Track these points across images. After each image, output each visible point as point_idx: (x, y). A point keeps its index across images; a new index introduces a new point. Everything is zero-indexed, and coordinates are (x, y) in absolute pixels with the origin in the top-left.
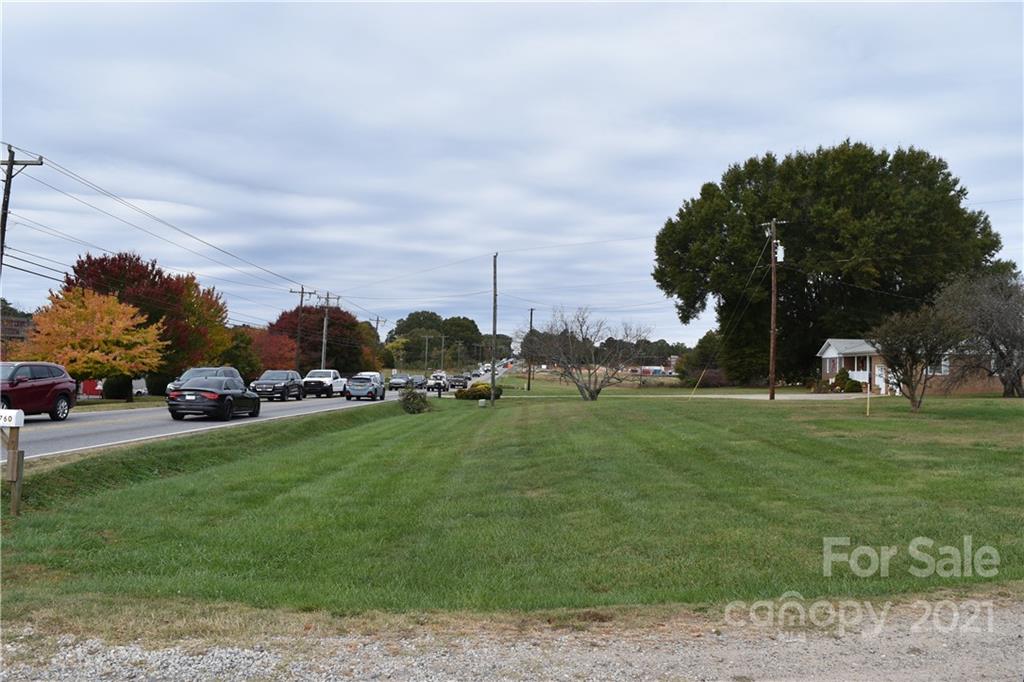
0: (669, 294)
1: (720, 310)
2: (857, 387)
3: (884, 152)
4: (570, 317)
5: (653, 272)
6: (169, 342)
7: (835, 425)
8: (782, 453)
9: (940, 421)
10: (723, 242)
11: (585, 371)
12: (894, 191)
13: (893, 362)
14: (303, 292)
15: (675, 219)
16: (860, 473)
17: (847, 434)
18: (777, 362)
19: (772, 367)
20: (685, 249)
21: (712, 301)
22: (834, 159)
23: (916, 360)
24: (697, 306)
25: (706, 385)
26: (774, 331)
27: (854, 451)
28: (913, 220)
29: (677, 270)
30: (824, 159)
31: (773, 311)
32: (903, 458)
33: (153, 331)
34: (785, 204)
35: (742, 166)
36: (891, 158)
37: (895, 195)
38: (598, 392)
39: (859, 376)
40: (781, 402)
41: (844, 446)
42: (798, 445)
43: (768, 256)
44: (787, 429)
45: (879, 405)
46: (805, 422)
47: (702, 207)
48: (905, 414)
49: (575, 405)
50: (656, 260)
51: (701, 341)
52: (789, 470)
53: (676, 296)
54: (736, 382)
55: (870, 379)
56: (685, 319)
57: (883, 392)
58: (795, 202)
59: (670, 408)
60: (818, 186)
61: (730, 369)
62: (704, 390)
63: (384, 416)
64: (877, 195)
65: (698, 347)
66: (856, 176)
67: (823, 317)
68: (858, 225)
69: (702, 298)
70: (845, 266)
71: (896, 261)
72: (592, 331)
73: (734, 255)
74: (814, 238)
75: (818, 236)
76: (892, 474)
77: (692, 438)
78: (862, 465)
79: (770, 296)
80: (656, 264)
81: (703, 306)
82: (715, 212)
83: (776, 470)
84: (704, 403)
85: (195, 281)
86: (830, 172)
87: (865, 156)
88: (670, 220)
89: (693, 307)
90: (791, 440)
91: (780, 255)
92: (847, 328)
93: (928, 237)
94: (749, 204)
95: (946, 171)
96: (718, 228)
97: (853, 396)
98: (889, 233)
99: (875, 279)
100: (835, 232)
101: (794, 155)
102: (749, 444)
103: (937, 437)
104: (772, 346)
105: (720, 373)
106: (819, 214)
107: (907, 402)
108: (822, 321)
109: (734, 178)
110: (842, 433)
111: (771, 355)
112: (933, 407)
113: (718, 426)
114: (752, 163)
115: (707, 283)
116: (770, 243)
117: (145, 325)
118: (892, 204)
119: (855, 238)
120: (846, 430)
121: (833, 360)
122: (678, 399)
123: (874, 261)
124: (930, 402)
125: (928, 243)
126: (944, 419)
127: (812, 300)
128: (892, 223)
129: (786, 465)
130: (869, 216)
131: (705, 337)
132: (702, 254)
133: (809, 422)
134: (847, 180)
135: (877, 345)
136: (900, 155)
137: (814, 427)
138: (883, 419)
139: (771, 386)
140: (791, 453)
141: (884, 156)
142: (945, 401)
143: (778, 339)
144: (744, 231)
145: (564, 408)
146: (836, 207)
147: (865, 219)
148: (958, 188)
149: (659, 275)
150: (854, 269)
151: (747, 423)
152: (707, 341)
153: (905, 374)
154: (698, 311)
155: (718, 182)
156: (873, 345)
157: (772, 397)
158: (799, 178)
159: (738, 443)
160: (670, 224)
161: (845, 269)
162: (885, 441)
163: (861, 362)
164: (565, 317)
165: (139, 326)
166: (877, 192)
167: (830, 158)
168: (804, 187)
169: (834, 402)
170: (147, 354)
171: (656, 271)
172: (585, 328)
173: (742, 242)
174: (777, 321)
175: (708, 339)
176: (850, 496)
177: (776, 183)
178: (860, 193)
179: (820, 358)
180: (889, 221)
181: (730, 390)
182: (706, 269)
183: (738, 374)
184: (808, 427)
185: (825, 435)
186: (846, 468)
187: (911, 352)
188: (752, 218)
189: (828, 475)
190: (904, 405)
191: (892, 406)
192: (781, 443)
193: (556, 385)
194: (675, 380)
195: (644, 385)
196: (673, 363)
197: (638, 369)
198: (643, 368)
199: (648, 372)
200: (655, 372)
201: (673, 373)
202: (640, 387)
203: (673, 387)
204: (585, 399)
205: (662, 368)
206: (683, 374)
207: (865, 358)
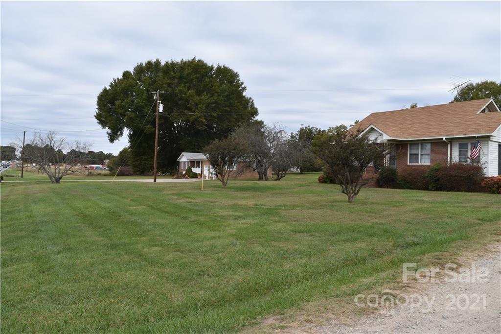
0: (104, 127)
1: (131, 136)
2: (195, 176)
3: (212, 66)
4: (44, 137)
5: (95, 115)
7: (186, 195)
8: (159, 213)
9: (236, 192)
10: (133, 101)
11: (53, 167)
12: (215, 84)
13: (214, 163)
15: (108, 88)
16: (201, 224)
17: (193, 200)
18: (158, 163)
19: (155, 166)
20: (113, 104)
21: (126, 132)
22: (188, 66)
23: (225, 163)
24: (118, 134)
25: (121, 174)
26: (157, 148)
27: (197, 211)
28: (223, 99)
29: (108, 115)
30: (184, 65)
31: (157, 137)
32: (222, 214)
34: (164, 85)
35: (144, 64)
36: (214, 69)
37: (215, 86)
38: (60, 178)
39: (196, 170)
40: (159, 183)
41: (191, 207)
42: (168, 208)
43: (155, 107)
44: (162, 199)
45: (208, 185)
46: (171, 194)
47: (123, 83)
48: (219, 189)
49: (45, 186)
50: (97, 109)
51: (121, 153)
52: (163, 224)
53: (107, 128)
54: (138, 173)
55: (201, 172)
56: (112, 140)
57: (207, 178)
58: (169, 85)
59: (99, 187)
60: (181, 78)
61: (134, 166)
62: (121, 177)
64: (207, 85)
65: (119, 155)
66: (198, 75)
67: (181, 142)
68: (198, 99)
69: (121, 130)
70: (192, 118)
71: (214, 117)
72: (57, 144)
73: (138, 109)
74: (178, 103)
75: (180, 102)
76: (218, 224)
77: (108, 205)
78: (202, 219)
79: (155, 130)
80: (97, 111)
81: (122, 134)
82: (129, 86)
83: (154, 224)
84: (119, 184)
86: (186, 72)
87: (202, 66)
88: (105, 88)
89: (116, 134)
90: (164, 205)
91: (161, 108)
92: (191, 148)
93: (229, 107)
94: (147, 83)
95: (238, 78)
96: (130, 94)
97: (194, 180)
98: (212, 104)
99: (205, 125)
100: (187, 101)
101: (170, 62)
102: (140, 208)
103: (236, 201)
104: (155, 154)
105: (129, 169)
106: (181, 91)
107: (220, 183)
108: (180, 144)
109: (140, 69)
110: (191, 200)
111: (155, 159)
112: (231, 185)
113: (124, 198)
114: (149, 63)
115: (124, 122)
116: (156, 101)
118: (214, 90)
119: (197, 105)
120: (192, 198)
121: (184, 163)
122: (107, 182)
123: (205, 116)
124: (231, 183)
125: (229, 109)
126: (237, 191)
127: (175, 134)
128: (214, 99)
129: (161, 221)
130: (203, 95)
131: (123, 151)
132: (122, 107)
133: (173, 194)
134: (194, 76)
135: (207, 155)
136: (219, 68)
137: (176, 197)
138: (210, 192)
139: (154, 175)
140: (163, 213)
141: (212, 68)
142: (236, 182)
143: (159, 152)
144: (144, 97)
145: (36, 188)
146: (189, 89)
147: (202, 96)
148: (243, 86)
149: (98, 117)
150: (196, 119)
151: (140, 195)
152: (123, 152)
153: (220, 169)
154: (119, 136)
155: (132, 71)
156: (205, 155)
157: (155, 181)
158: (172, 73)
159: (134, 207)
160: (105, 90)
161: (191, 119)
162: (212, 204)
163: (198, 163)
164: (42, 136)
166: (207, 83)
167: (186, 65)
168: (174, 78)
169: (186, 183)
171: (97, 114)
172: (53, 142)
173: (142, 102)
174: (158, 142)
175: (124, 151)
176: (197, 241)
177: (160, 74)
178: (200, 83)
179: (179, 161)
180: (212, 98)
181: (134, 177)
182: (123, 115)
183: (139, 169)
184: (173, 197)
185: (182, 201)
186: (194, 221)
187: (223, 159)
188: (148, 91)
189: (183, 226)
190: (218, 184)
191: (213, 185)
192: (158, 207)
193: (40, 174)
194: (107, 172)
195: (90, 174)
196: (106, 163)
197: (88, 166)
198: (90, 165)
199: (93, 168)
200: (97, 168)
201: (107, 169)
202: (88, 175)
203: (106, 175)
204: (53, 182)
205: (101, 166)
206: (111, 169)
207: (199, 162)
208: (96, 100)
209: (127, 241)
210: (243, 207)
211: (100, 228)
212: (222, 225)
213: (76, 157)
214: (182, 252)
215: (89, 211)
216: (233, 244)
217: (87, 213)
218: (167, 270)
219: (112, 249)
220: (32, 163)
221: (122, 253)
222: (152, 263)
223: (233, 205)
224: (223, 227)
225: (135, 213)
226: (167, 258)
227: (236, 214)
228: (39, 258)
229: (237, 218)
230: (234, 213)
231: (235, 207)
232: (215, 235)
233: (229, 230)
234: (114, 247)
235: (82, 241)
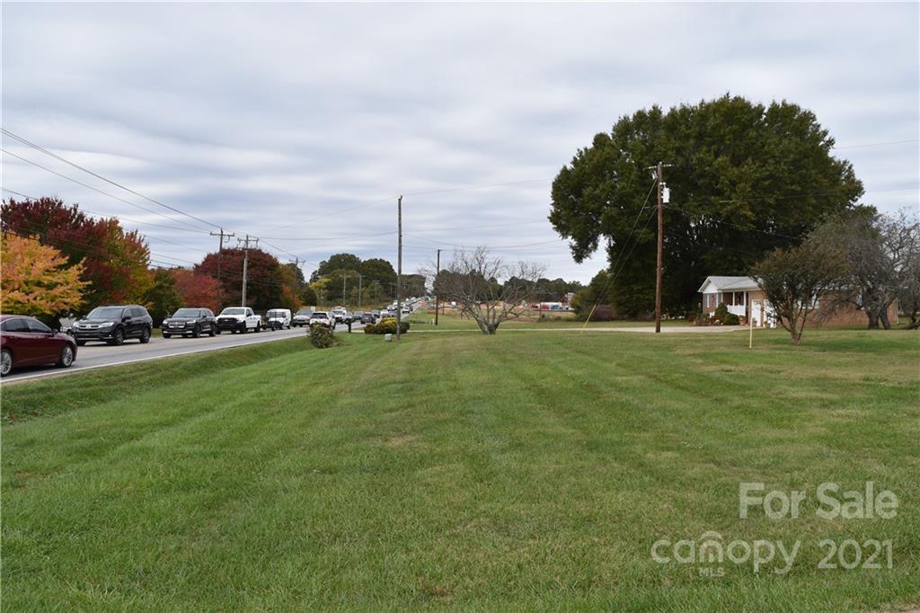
0: (565, 235)
1: (611, 250)
2: (734, 320)
3: (760, 105)
4: (469, 257)
5: (550, 215)
6: (90, 283)
7: (720, 358)
8: (670, 390)
9: (821, 353)
10: (613, 187)
11: (484, 307)
12: (769, 141)
13: (774, 295)
14: (222, 235)
15: (570, 166)
17: (733, 368)
18: (663, 298)
19: (658, 302)
20: (579, 195)
21: (603, 242)
22: (715, 111)
23: (796, 296)
24: (590, 246)
25: (597, 318)
26: (659, 271)
27: (744, 387)
28: (785, 168)
29: (572, 213)
30: (707, 111)
31: (659, 250)
33: (74, 272)
34: (670, 153)
35: (631, 117)
36: (766, 111)
37: (770, 144)
38: (496, 326)
39: (737, 310)
40: (666, 335)
41: (732, 381)
42: (686, 381)
43: (656, 193)
44: (673, 363)
45: (762, 336)
46: (690, 355)
47: (594, 156)
48: (786, 346)
49: (472, 339)
50: (552, 204)
51: (594, 280)
52: (677, 409)
53: (570, 237)
54: (625, 316)
55: (747, 313)
56: (579, 257)
57: (758, 324)
58: (679, 151)
59: (560, 341)
60: (700, 137)
61: (619, 304)
62: (594, 324)
63: (290, 352)
64: (753, 144)
65: (591, 284)
66: (735, 127)
67: (704, 257)
68: (736, 172)
69: (594, 240)
70: (725, 209)
71: (770, 205)
72: (490, 268)
73: (623, 200)
74: (697, 184)
75: (700, 182)
77: (578, 373)
78: (754, 404)
79: (657, 237)
80: (552, 208)
81: (595, 246)
82: (606, 159)
83: (664, 410)
84: (594, 336)
85: (119, 225)
86: (711, 123)
87: (742, 108)
88: (565, 167)
89: (586, 247)
90: (677, 375)
91: (666, 196)
92: (726, 266)
93: (799, 183)
94: (637, 152)
95: (814, 123)
96: (608, 175)
97: (732, 328)
98: (764, 180)
99: (752, 222)
100: (715, 177)
101: (678, 108)
102: (636, 380)
103: (823, 371)
104: (658, 282)
105: (611, 308)
106: (700, 160)
107: (786, 334)
108: (702, 260)
109: (624, 128)
110: (729, 367)
111: (657, 290)
112: (810, 339)
113: (605, 360)
114: (640, 115)
115: (599, 225)
116: (657, 183)
117: (66, 267)
118: (767, 153)
119: (733, 184)
120: (731, 364)
121: (713, 296)
122: (572, 332)
123: (750, 204)
124: (809, 334)
125: (799, 189)
126: (824, 351)
127: (693, 241)
128: (767, 170)
129: (675, 405)
130: (747, 164)
131: (597, 276)
132: (596, 198)
133: (694, 355)
134: (727, 130)
135: (760, 280)
136: (774, 108)
137: (700, 361)
138: (768, 352)
139: (657, 319)
140: (678, 390)
141: (760, 110)
142: (820, 333)
143: (663, 277)
144: (633, 177)
145: (460, 342)
146: (717, 156)
147: (743, 167)
148: (827, 138)
149: (555, 218)
150: (732, 213)
151: (634, 357)
152: (599, 279)
153: (786, 307)
154: (590, 251)
155: (609, 132)
156: (756, 280)
157: (658, 330)
158: (683, 128)
159: (624, 378)
160: (565, 171)
161: (724, 212)
162: (773, 376)
163: (739, 296)
164: (466, 255)
165: (61, 267)
166: (753, 141)
167: (711, 109)
168: (688, 137)
169: (717, 335)
170: (68, 293)
171: (552, 214)
172: (483, 266)
173: (631, 187)
174: (663, 260)
175: (600, 278)
177: (662, 133)
178: (738, 142)
179: (701, 294)
180: (764, 169)
181: (619, 323)
182: (598, 213)
183: (627, 309)
184: (694, 360)
185: (711, 369)
187: (792, 286)
188: (640, 165)
190: (782, 337)
191: (772, 338)
192: (669, 378)
193: (465, 320)
194: (571, 315)
195: (543, 319)
196: (569, 299)
197: (539, 305)
198: (542, 303)
199: (547, 307)
200: (554, 307)
201: (570, 309)
202: (539, 320)
203: (569, 320)
204: (485, 333)
205: (560, 304)
206: (578, 309)
207: (742, 293)
208: (550, 189)
209: (615, 437)
210: (838, 382)
211: (568, 411)
212: (797, 417)
213: (520, 289)
214: (718, 464)
215: (547, 383)
216: (821, 456)
217: (544, 385)
218: (692, 496)
219: (591, 450)
220: (450, 301)
221: (609, 457)
222: (663, 479)
223: (818, 378)
224: (797, 421)
225: (627, 389)
226: (690, 473)
227: (824, 396)
228: (473, 457)
229: (826, 405)
230: (819, 395)
231: (822, 383)
232: (783, 436)
233: (811, 428)
234: (593, 446)
235: (539, 433)
